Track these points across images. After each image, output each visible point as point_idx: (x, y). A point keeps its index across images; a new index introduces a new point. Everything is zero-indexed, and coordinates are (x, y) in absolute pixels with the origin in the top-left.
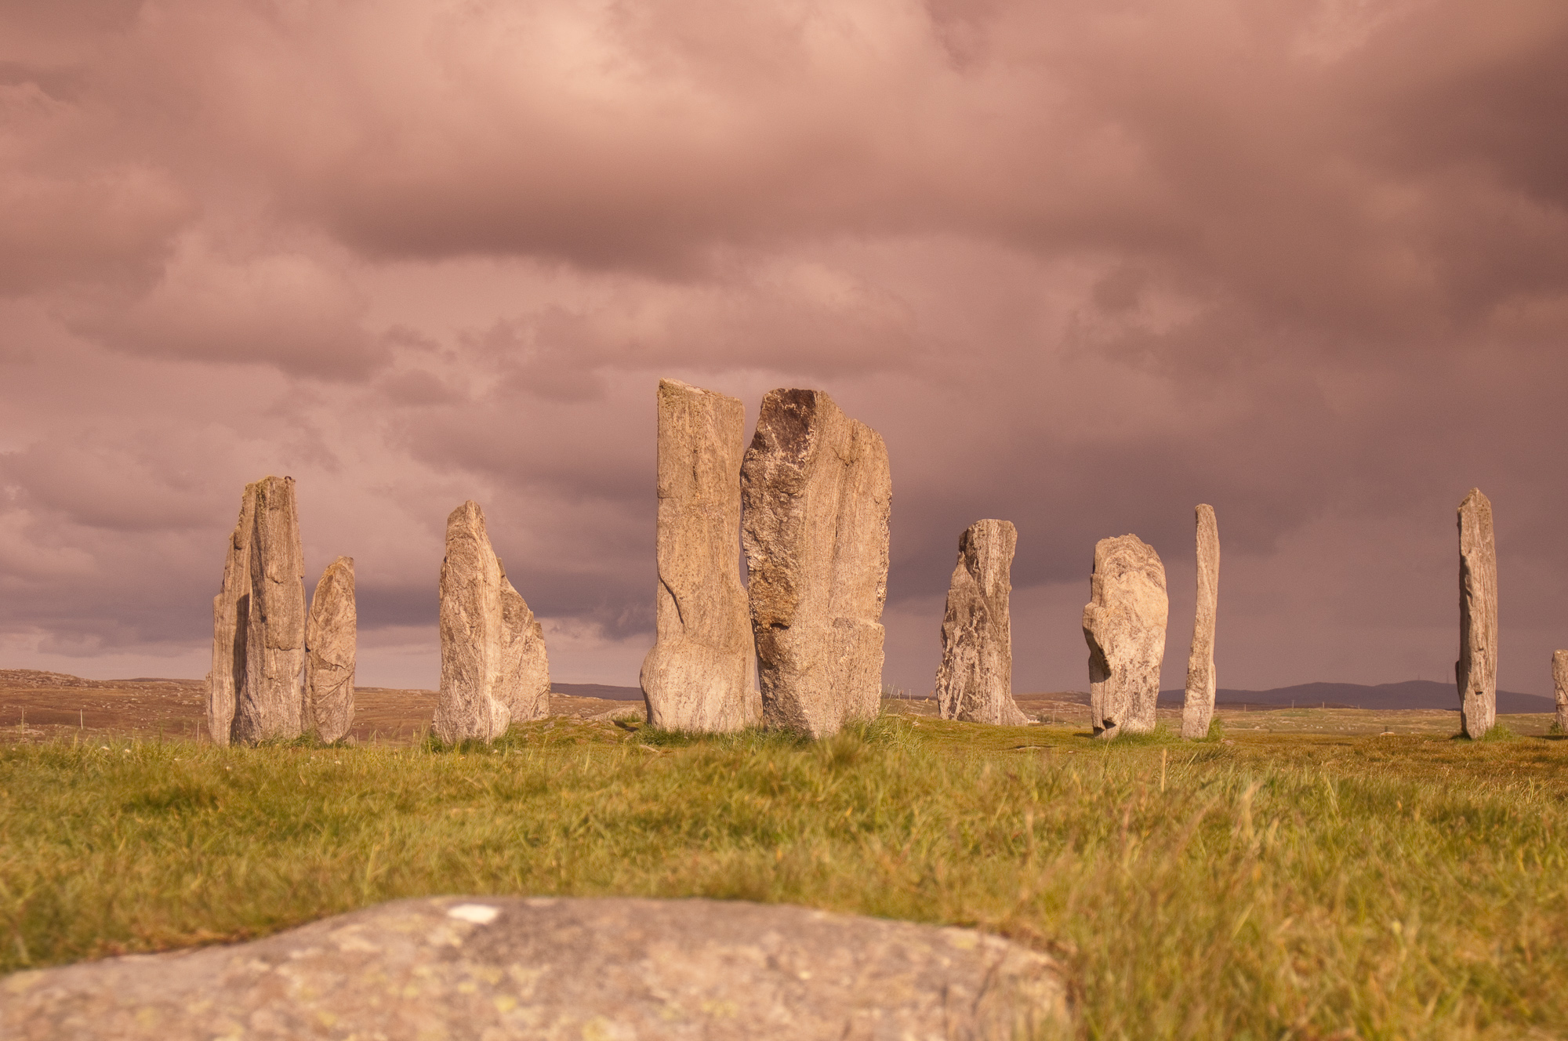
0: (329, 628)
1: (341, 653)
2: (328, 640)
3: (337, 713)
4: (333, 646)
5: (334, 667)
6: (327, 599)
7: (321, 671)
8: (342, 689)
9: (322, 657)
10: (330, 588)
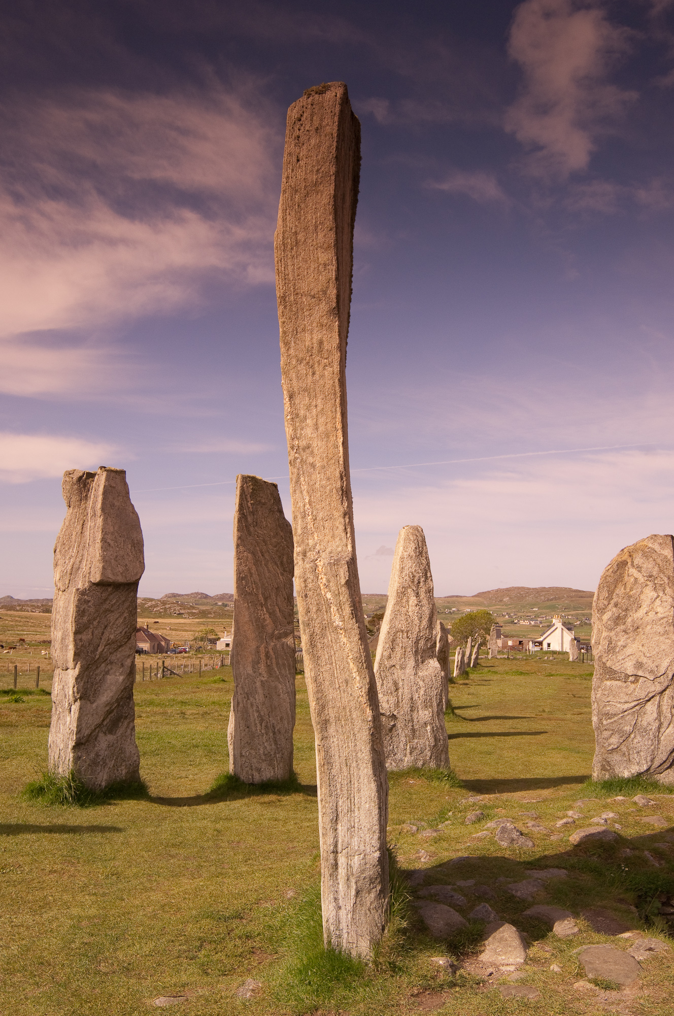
0: (622, 627)
1: (644, 660)
2: (620, 644)
3: (639, 738)
4: (628, 651)
5: (631, 679)
6: (617, 591)
7: (608, 683)
8: (651, 708)
9: (608, 664)
10: (621, 576)
